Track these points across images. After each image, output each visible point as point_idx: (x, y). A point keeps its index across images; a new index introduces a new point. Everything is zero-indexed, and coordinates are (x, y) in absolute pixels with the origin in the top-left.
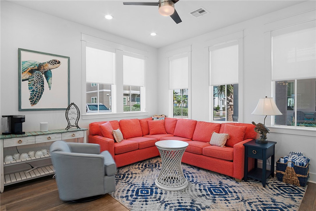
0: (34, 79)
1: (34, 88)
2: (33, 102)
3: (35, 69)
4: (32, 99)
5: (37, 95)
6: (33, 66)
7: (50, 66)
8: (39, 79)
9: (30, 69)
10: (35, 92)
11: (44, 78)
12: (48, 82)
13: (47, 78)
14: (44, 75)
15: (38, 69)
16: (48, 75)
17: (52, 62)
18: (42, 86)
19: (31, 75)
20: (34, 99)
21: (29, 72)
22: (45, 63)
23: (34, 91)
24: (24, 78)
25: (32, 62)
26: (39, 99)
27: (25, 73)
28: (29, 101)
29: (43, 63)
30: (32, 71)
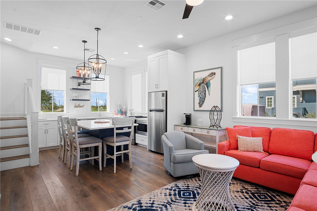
0: (201, 89)
1: (201, 96)
2: (200, 106)
3: (201, 83)
4: (200, 103)
5: (202, 101)
6: (200, 81)
7: (209, 78)
8: (203, 89)
9: (199, 83)
10: (201, 99)
11: (206, 88)
12: (208, 90)
13: (208, 87)
14: (206, 86)
15: (203, 83)
16: (208, 85)
17: (210, 75)
18: (205, 94)
19: (199, 87)
20: (201, 104)
21: (198, 85)
22: (206, 77)
23: (201, 97)
24: (196, 90)
25: (200, 78)
26: (203, 103)
27: (196, 87)
28: (198, 105)
29: (205, 77)
30: (199, 85)
